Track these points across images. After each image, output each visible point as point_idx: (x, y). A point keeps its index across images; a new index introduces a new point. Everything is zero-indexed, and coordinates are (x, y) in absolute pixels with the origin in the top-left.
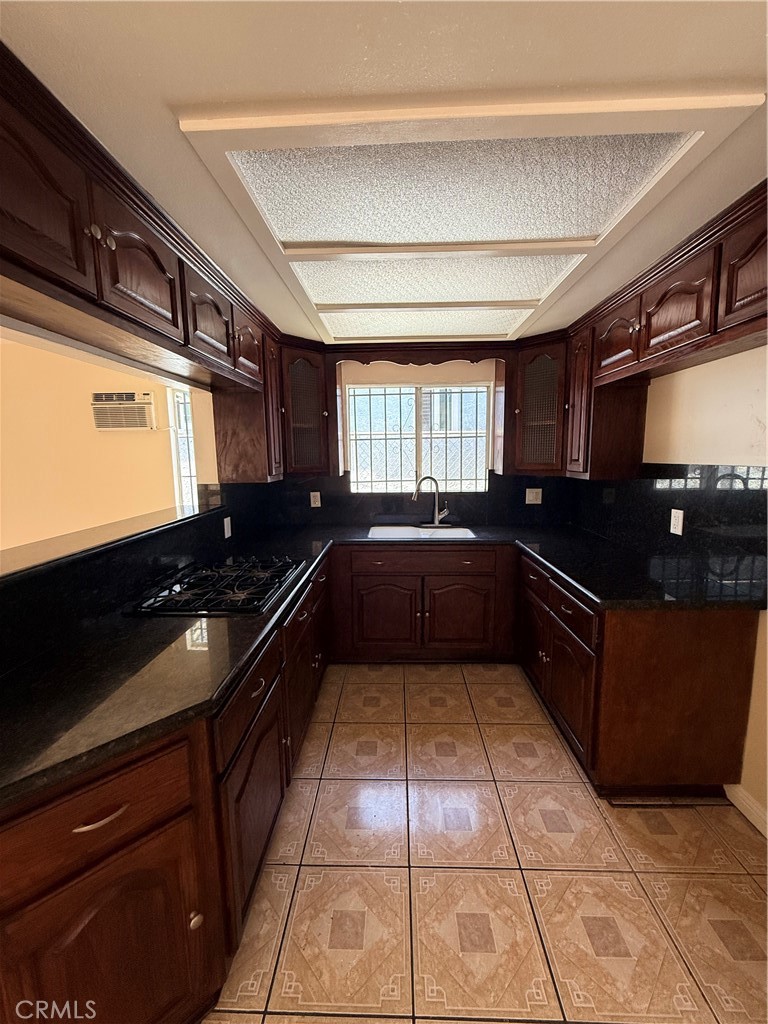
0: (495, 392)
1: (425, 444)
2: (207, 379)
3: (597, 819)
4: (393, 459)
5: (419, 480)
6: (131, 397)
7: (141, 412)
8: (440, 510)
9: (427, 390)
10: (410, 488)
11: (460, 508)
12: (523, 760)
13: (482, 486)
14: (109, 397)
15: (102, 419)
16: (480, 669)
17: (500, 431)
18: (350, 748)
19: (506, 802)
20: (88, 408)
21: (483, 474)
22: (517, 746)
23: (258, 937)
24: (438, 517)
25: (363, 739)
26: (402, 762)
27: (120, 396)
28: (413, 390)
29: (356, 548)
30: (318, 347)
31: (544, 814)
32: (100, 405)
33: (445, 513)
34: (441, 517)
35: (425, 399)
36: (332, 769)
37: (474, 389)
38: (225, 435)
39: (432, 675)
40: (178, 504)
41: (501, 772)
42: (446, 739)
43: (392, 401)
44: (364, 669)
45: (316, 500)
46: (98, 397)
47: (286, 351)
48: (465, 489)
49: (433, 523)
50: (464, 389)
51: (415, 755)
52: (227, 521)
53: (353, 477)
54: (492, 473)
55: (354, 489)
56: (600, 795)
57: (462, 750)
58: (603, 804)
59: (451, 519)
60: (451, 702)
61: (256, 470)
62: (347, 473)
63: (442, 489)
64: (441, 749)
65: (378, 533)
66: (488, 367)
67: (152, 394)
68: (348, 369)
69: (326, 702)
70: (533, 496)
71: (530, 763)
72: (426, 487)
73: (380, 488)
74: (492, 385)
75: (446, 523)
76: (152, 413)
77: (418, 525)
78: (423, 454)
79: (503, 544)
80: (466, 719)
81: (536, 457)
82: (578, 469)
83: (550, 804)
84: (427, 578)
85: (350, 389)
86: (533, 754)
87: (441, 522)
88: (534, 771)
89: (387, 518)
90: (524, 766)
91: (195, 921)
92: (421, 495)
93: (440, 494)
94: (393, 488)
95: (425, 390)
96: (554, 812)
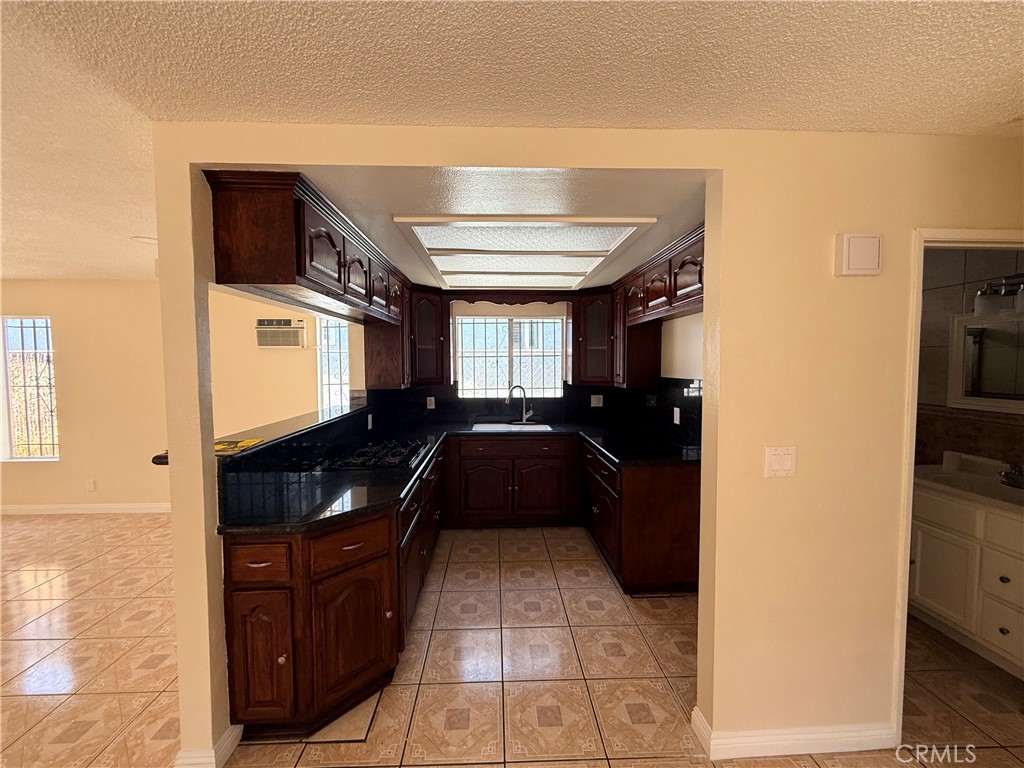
0: (567, 323)
1: (516, 360)
2: (362, 317)
3: (622, 603)
4: (492, 371)
5: (511, 387)
6: (288, 323)
7: (296, 334)
8: (527, 411)
9: (518, 320)
10: (504, 394)
11: (542, 409)
12: (580, 578)
13: (559, 394)
14: (270, 322)
15: (263, 339)
16: (556, 531)
17: (570, 351)
18: (461, 576)
19: (565, 598)
20: (253, 331)
21: (560, 384)
22: (576, 571)
23: (410, 658)
24: (525, 417)
25: (469, 571)
26: (497, 582)
27: (279, 322)
28: (507, 321)
29: (464, 438)
30: (438, 291)
31: (589, 604)
32: (263, 329)
33: (531, 413)
34: (527, 416)
35: (516, 330)
36: (449, 586)
37: (552, 321)
38: (372, 355)
39: (520, 534)
40: (320, 409)
41: (564, 584)
42: (529, 569)
43: (491, 329)
44: (469, 532)
45: (431, 403)
46: (261, 322)
47: (415, 295)
48: (546, 396)
49: (521, 420)
50: (545, 321)
51: (506, 578)
52: (370, 417)
53: (460, 387)
54: (565, 383)
55: (460, 396)
56: (626, 593)
57: (538, 574)
58: (627, 597)
59: (536, 418)
60: (533, 549)
61: (393, 380)
62: (456, 382)
63: (528, 395)
64: (523, 574)
65: (479, 428)
66: (562, 306)
67: (305, 321)
68: (457, 305)
69: (442, 552)
70: (596, 401)
71: (584, 579)
72: (517, 394)
73: (480, 395)
74: (565, 318)
75: (531, 421)
76: (305, 335)
77: (510, 423)
78: (514, 368)
79: (570, 435)
80: (543, 558)
81: (594, 372)
82: (620, 380)
83: (593, 598)
84: (516, 461)
85: (459, 319)
86: (588, 575)
87: (527, 420)
88: (586, 583)
89: (487, 418)
90: (580, 581)
91: (388, 614)
92: (512, 399)
93: (527, 399)
94: (492, 395)
95: (515, 320)
96: (595, 602)
